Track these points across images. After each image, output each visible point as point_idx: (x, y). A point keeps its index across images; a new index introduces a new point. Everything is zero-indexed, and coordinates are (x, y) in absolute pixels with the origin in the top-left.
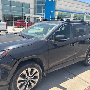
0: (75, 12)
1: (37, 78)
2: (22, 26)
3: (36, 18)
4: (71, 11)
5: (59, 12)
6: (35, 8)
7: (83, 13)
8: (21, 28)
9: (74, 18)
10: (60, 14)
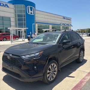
0: (53, 23)
1: (56, 72)
2: (5, 39)
3: (18, 31)
4: (49, 23)
5: (39, 24)
6: (16, 21)
7: (59, 24)
8: (4, 41)
9: (52, 29)
10: (40, 26)
